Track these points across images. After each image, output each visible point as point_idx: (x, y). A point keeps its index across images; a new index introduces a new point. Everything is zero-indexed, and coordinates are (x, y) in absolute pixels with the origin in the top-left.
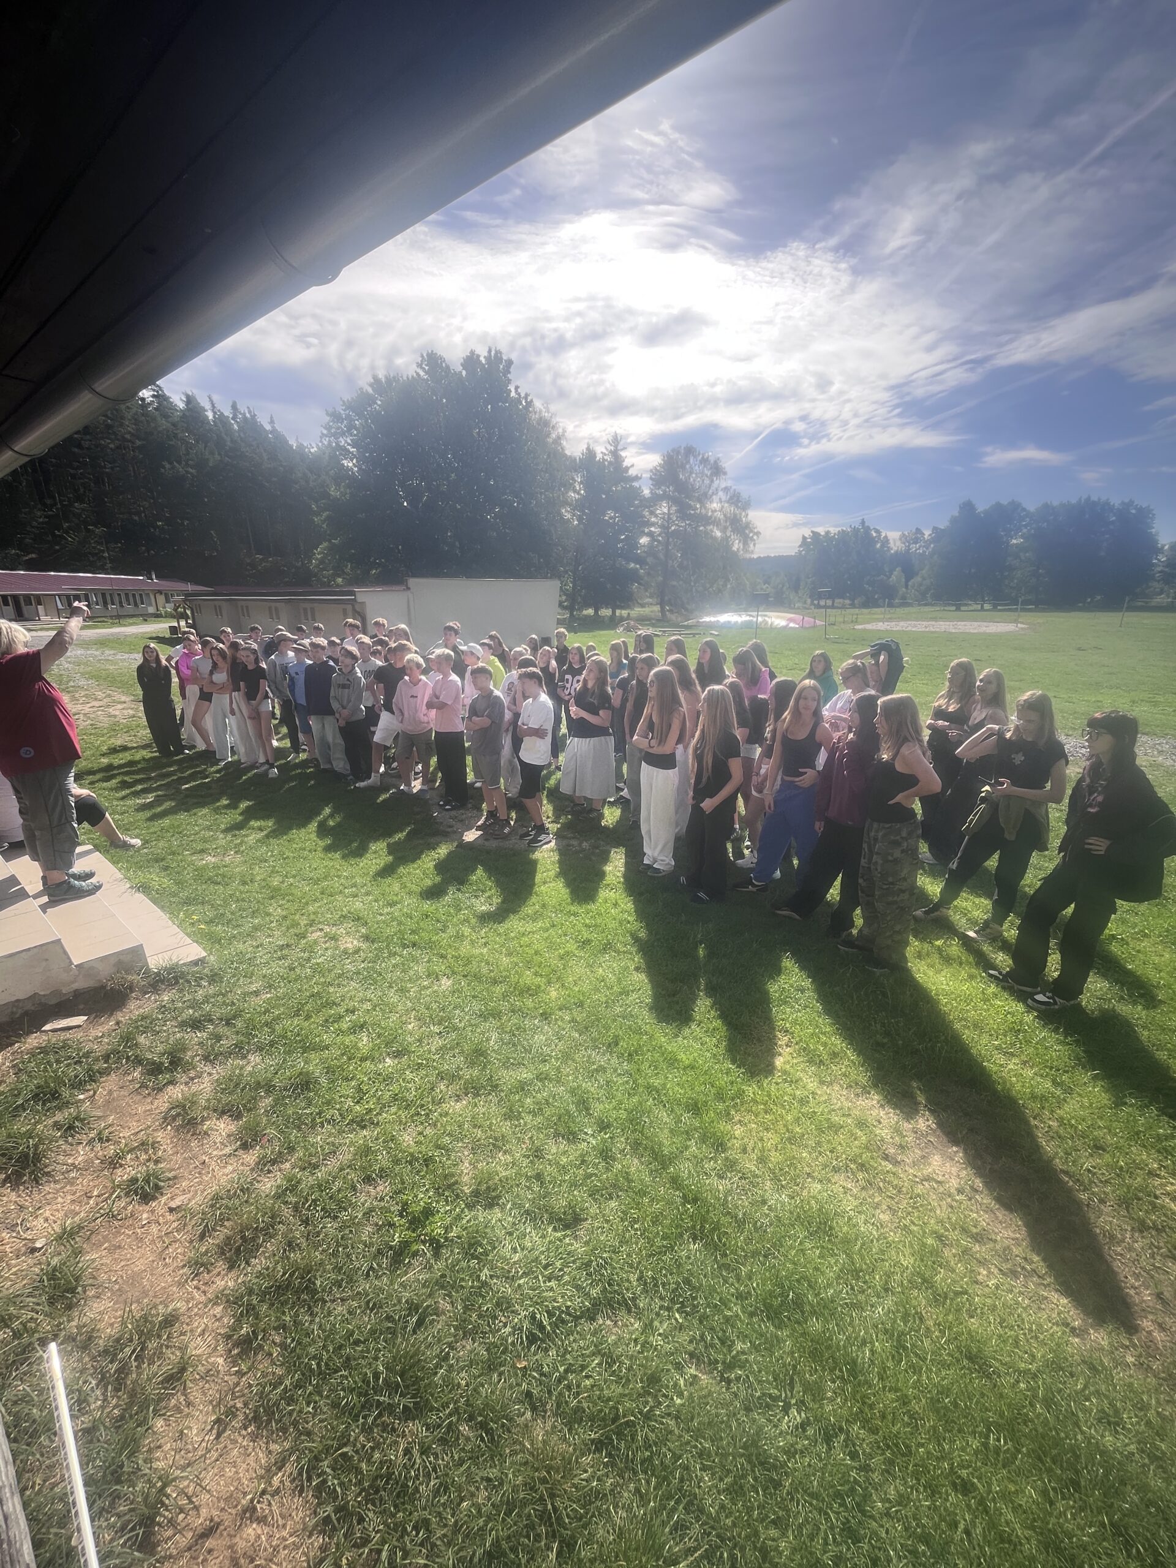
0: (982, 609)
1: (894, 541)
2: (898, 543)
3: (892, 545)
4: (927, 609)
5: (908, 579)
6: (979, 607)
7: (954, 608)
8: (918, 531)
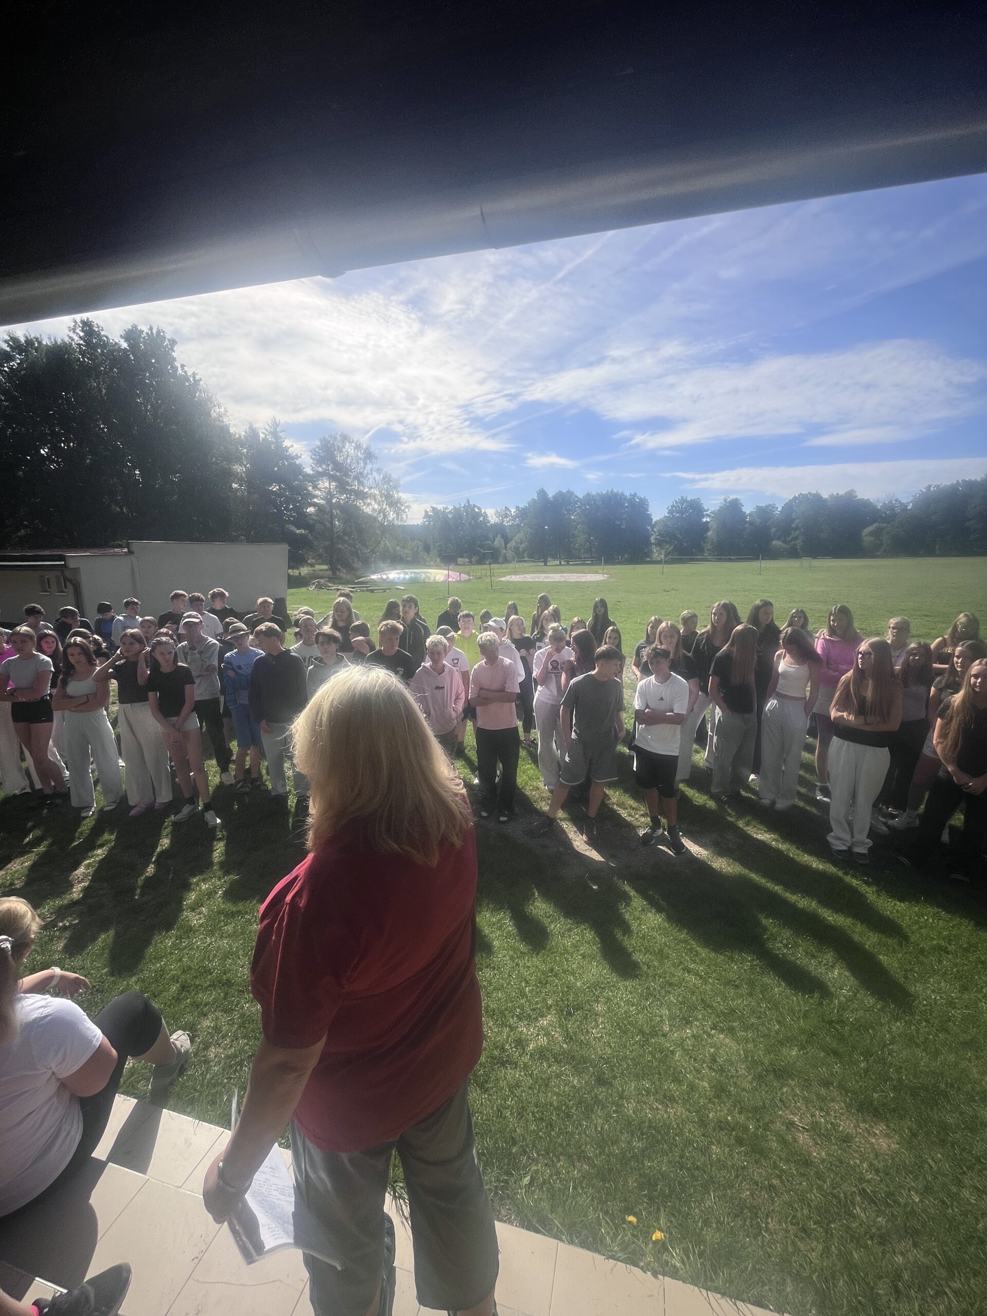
0: (561, 564)
1: (492, 516)
2: (494, 517)
3: (490, 519)
4: (525, 564)
5: (506, 543)
6: (558, 562)
7: (543, 564)
8: (507, 509)
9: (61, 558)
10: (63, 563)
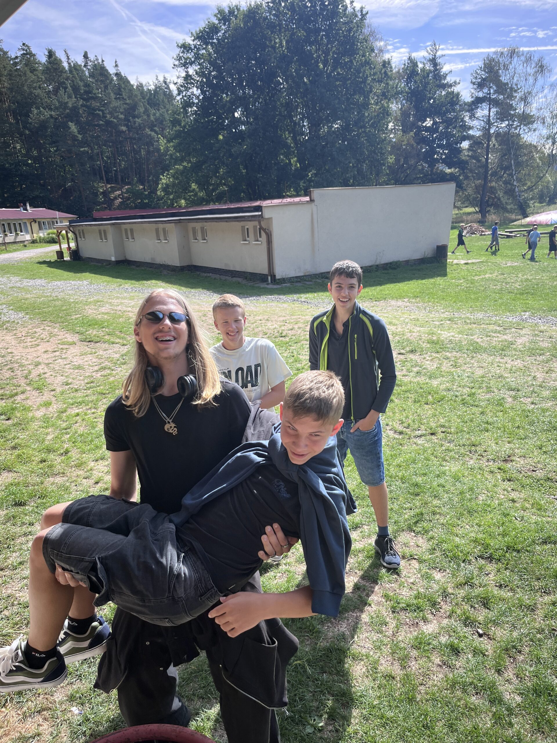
9: (259, 208)
10: (260, 213)
